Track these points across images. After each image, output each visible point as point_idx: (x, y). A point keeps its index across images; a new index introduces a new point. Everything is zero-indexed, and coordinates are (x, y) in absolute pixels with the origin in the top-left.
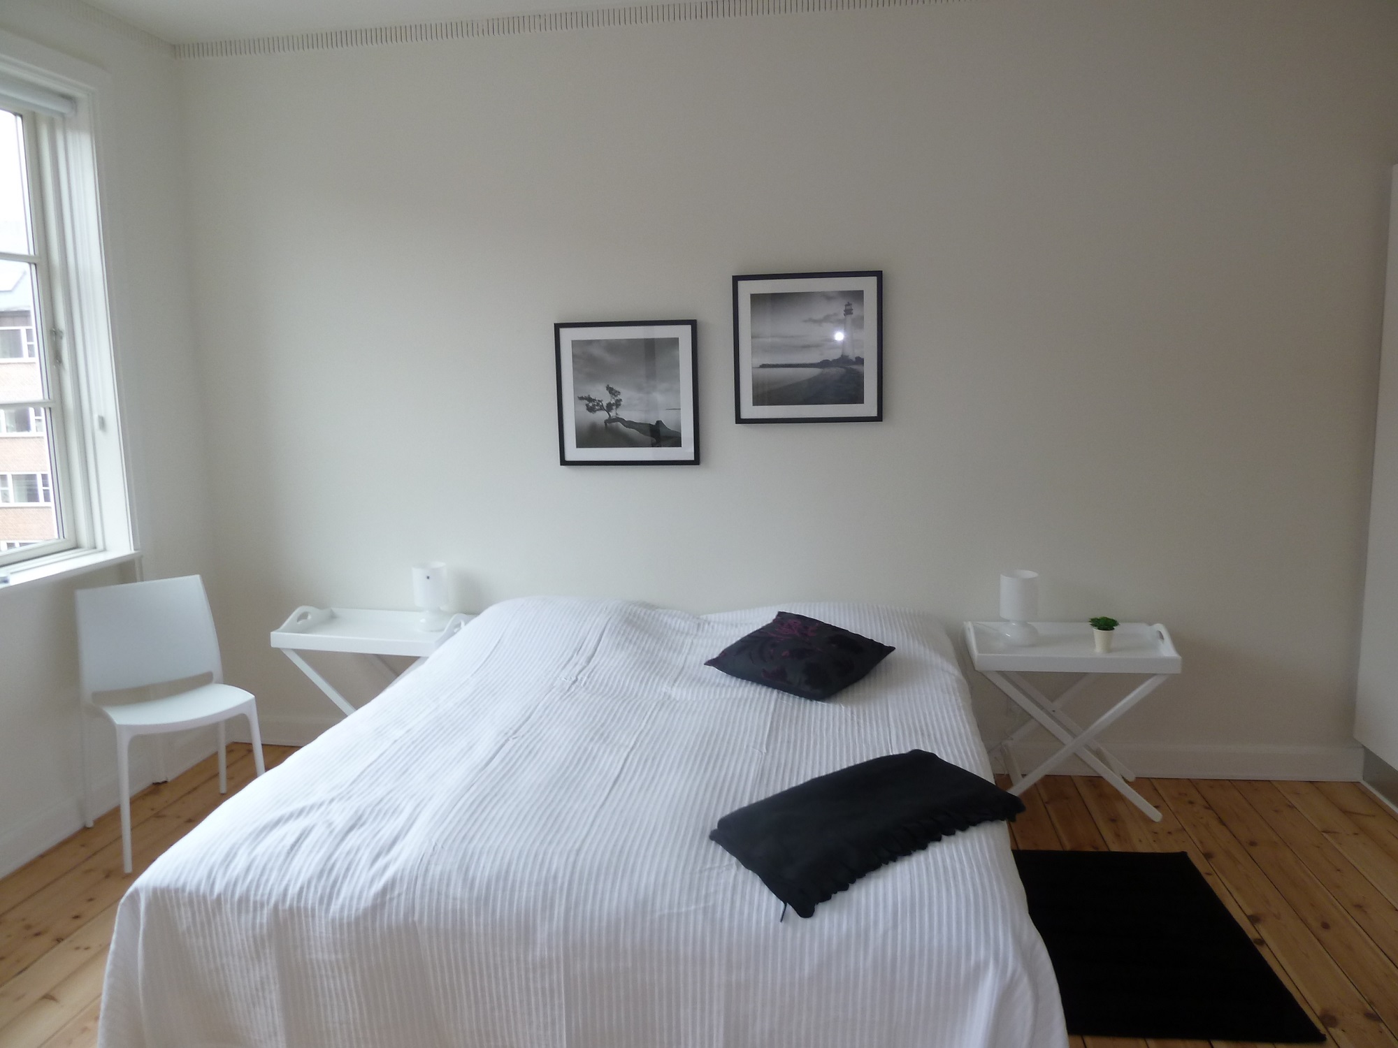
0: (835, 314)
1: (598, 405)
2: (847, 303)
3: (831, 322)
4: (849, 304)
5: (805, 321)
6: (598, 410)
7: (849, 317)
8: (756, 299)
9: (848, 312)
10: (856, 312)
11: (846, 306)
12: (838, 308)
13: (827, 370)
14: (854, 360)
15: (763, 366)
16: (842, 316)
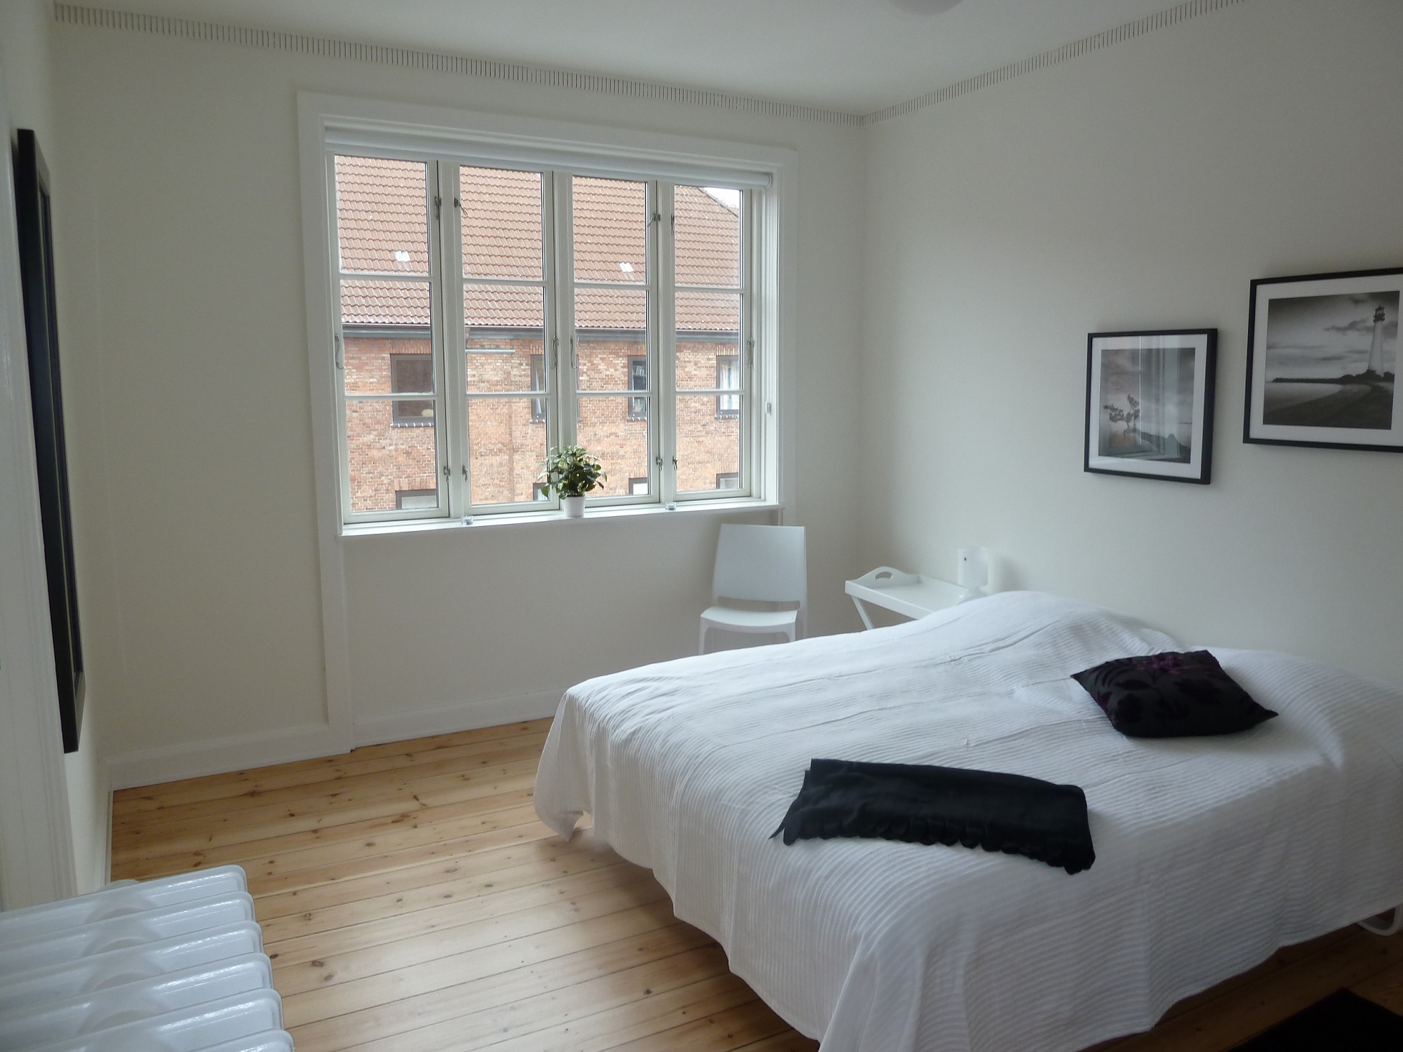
0: (1363, 321)
1: (1119, 414)
2: (1377, 307)
3: (1358, 330)
4: (1380, 309)
5: (1327, 329)
6: (1119, 420)
7: (1380, 324)
8: (1275, 305)
9: (1379, 317)
10: (1388, 318)
11: (1376, 310)
12: (1367, 313)
13: (1348, 387)
14: (1383, 376)
15: (1278, 380)
16: (1371, 323)
